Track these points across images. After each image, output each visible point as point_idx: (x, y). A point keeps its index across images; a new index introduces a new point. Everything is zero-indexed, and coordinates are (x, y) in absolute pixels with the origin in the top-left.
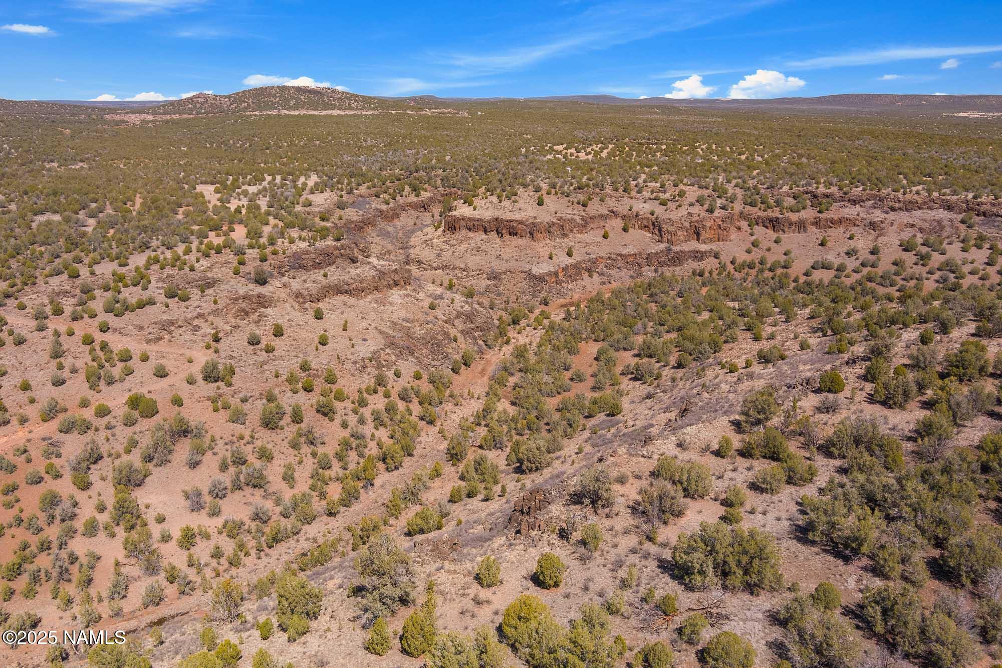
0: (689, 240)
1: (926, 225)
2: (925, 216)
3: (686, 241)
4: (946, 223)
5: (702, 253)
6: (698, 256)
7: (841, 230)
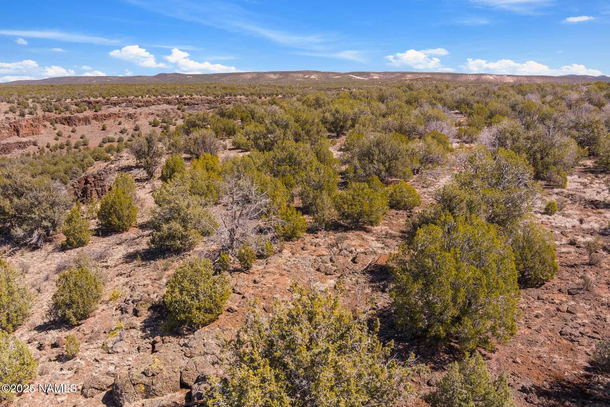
0: (11, 136)
1: (160, 113)
2: (157, 108)
3: (9, 137)
4: (169, 110)
5: (24, 143)
6: (21, 145)
7: (112, 120)
